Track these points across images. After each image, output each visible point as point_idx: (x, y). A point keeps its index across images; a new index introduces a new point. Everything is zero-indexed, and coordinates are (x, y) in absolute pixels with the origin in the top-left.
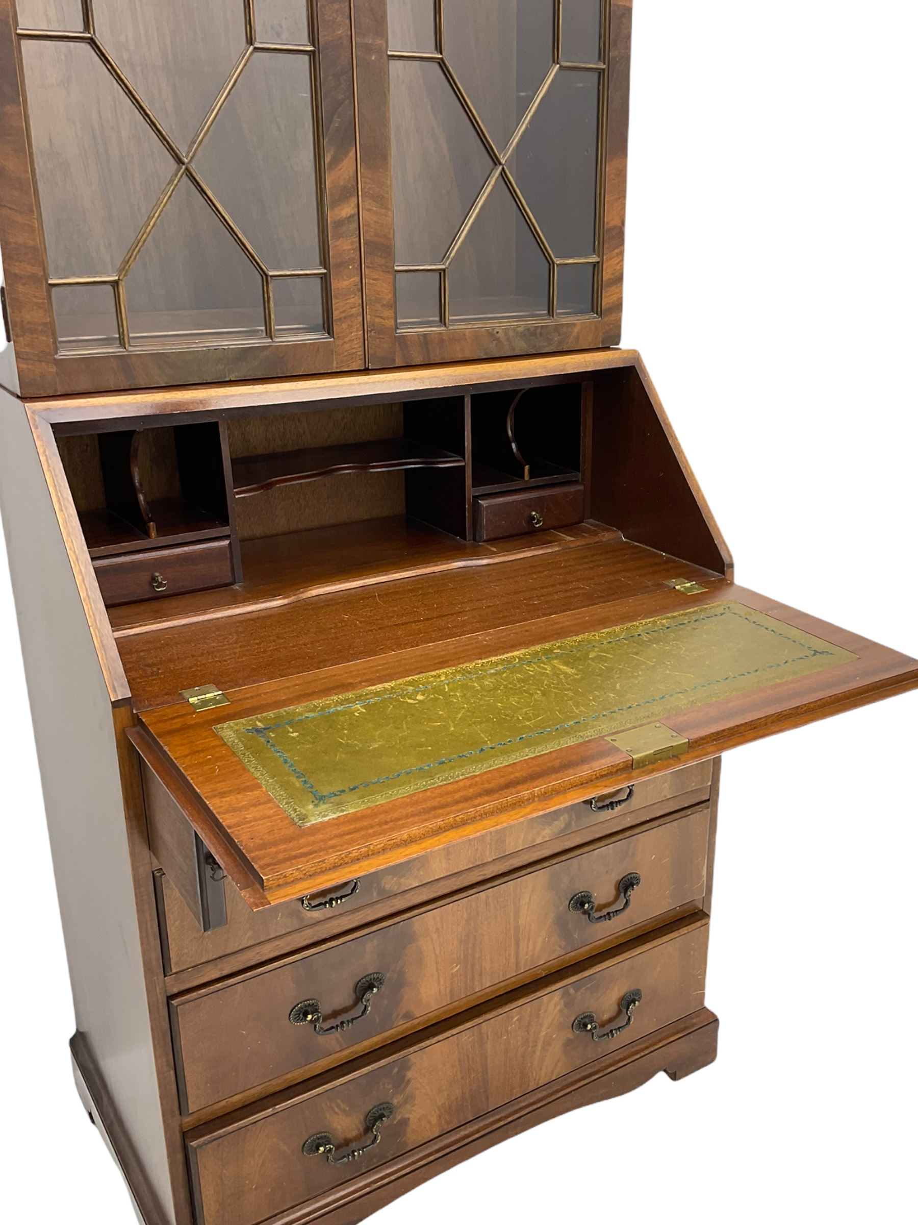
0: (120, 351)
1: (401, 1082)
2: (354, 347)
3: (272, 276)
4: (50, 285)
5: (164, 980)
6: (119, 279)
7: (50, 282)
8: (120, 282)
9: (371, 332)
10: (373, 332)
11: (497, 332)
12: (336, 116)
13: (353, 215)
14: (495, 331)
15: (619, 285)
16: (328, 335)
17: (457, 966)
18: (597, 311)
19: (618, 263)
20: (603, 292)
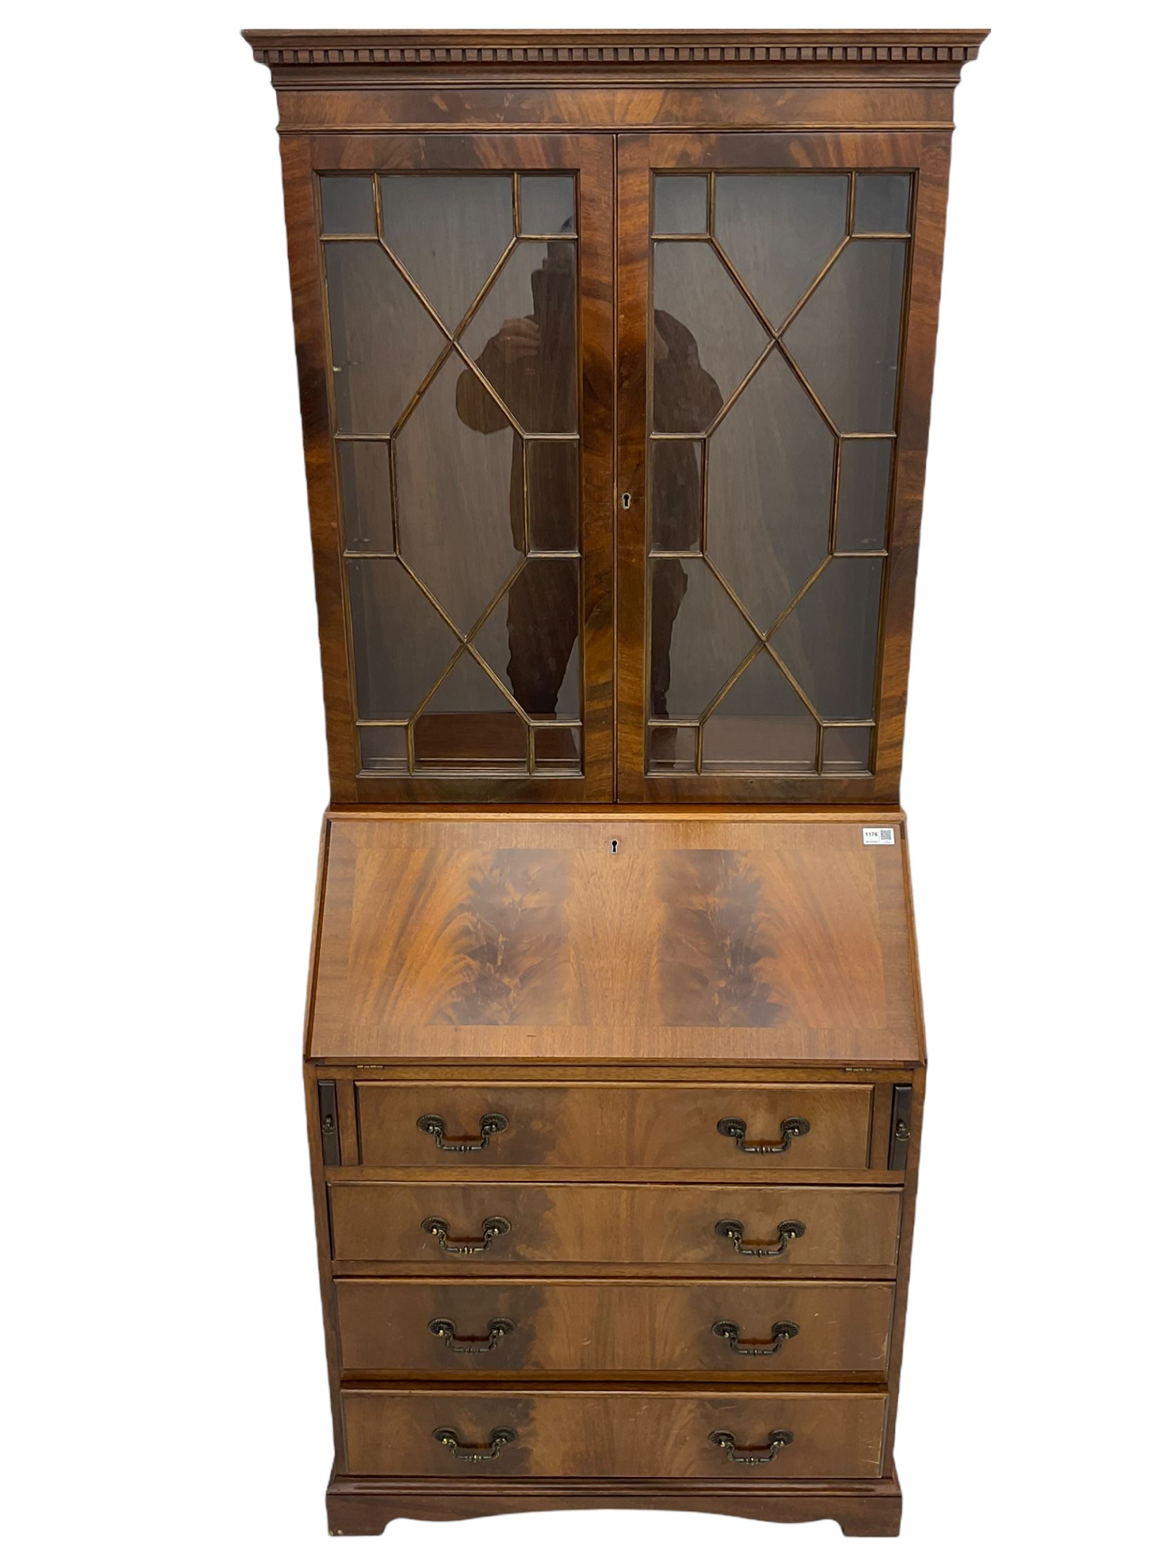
0: (406, 775)
1: (525, 1416)
2: (603, 785)
3: (533, 727)
4: (357, 726)
6: (409, 724)
7: (358, 724)
8: (410, 727)
9: (620, 773)
10: (622, 774)
11: (752, 782)
12: (596, 606)
14: (749, 781)
15: (897, 749)
16: (581, 773)
17: (588, 1340)
18: (873, 772)
19: (896, 730)
20: (878, 754)
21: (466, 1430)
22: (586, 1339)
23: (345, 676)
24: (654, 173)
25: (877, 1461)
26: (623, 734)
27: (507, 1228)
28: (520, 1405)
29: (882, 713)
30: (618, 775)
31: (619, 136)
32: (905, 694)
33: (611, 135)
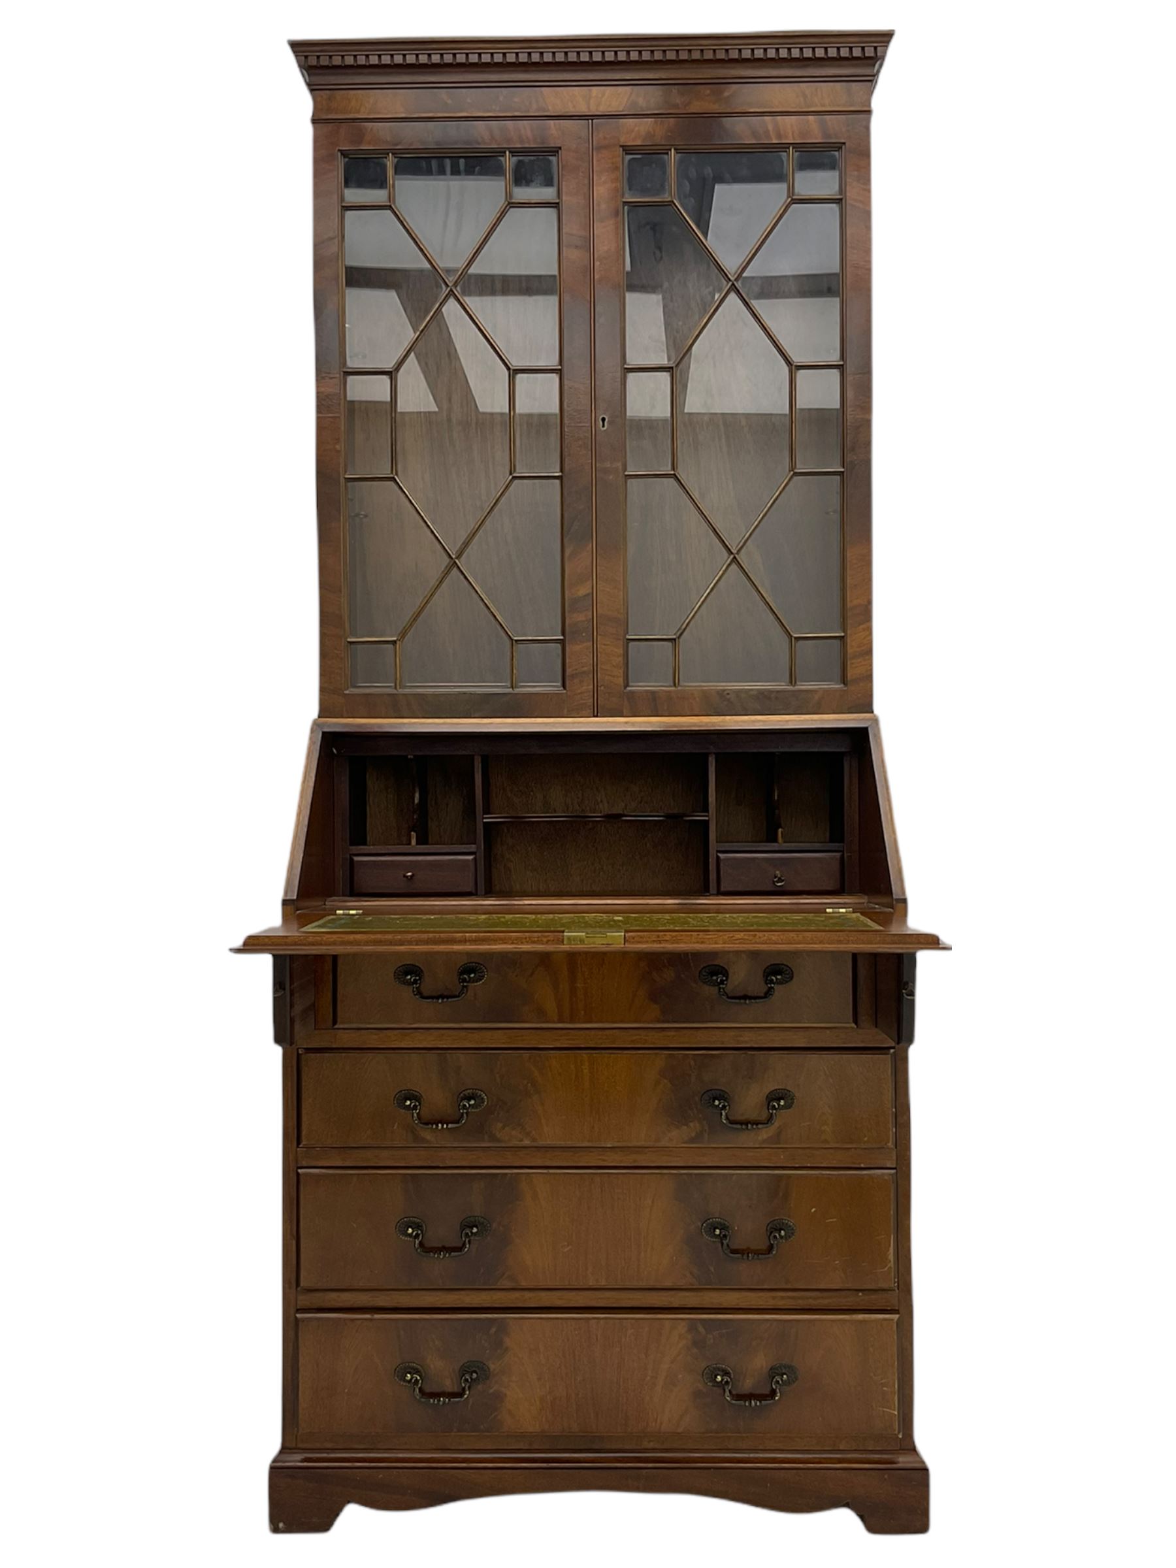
0: (394, 691)
1: (498, 1346)
2: (583, 698)
3: (516, 641)
4: (349, 642)
5: (296, 1150)
6: (397, 640)
7: (349, 640)
8: (398, 642)
9: (600, 687)
10: (603, 687)
11: (728, 694)
12: (576, 521)
13: (588, 594)
14: (726, 692)
15: (867, 657)
16: (562, 688)
17: (568, 1246)
18: (844, 681)
19: (864, 638)
20: (849, 663)
21: (432, 1366)
22: (566, 1244)
23: (341, 589)
24: (623, 150)
25: (894, 1410)
26: (603, 647)
27: (483, 1103)
28: (493, 1330)
29: (849, 621)
31: (594, 121)
32: (869, 603)
33: (587, 121)
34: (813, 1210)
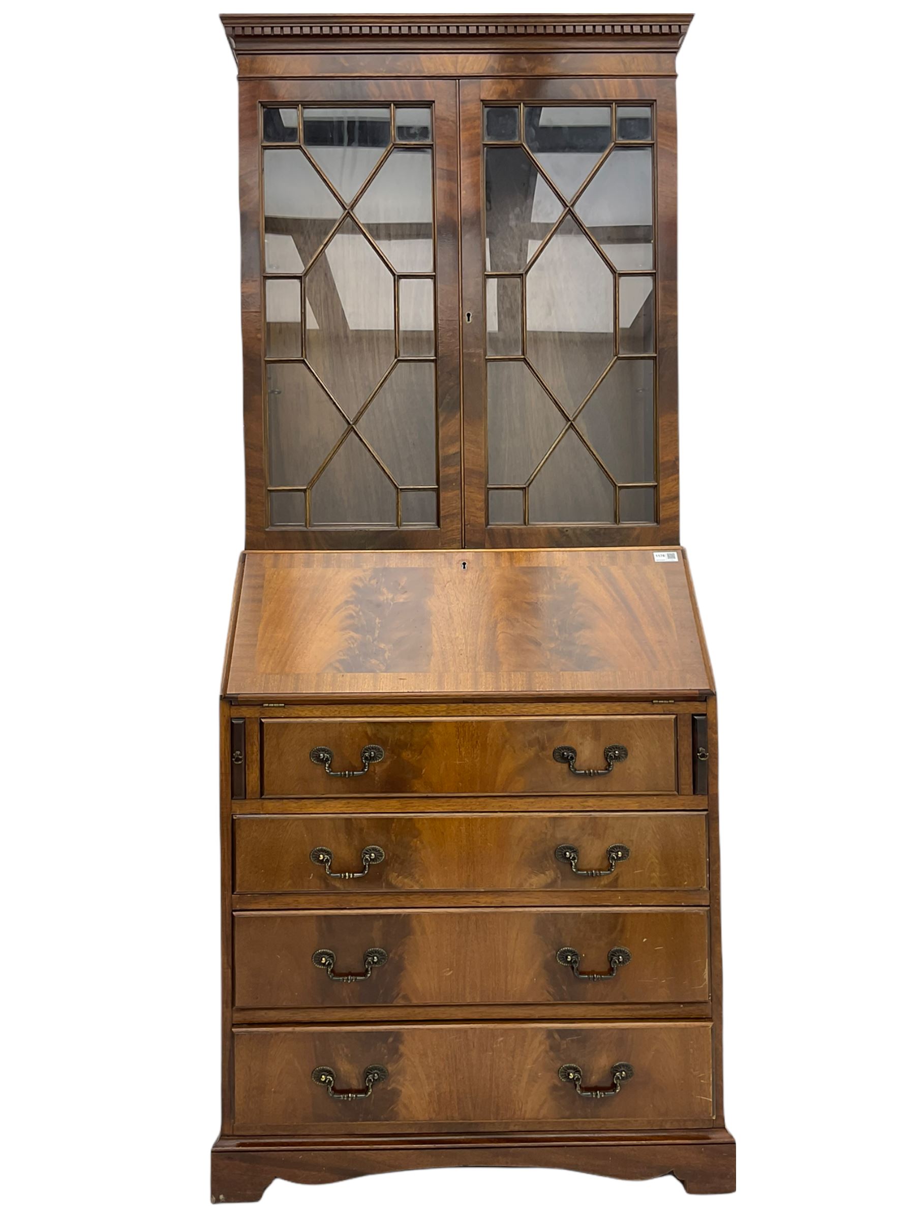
0: (304, 529)
1: (395, 1052)
2: (454, 534)
3: (401, 489)
4: (269, 490)
5: (231, 896)
6: (307, 488)
7: (269, 488)
8: (307, 490)
9: (467, 525)
10: (469, 525)
11: (567, 531)
12: (448, 395)
13: (457, 453)
14: (565, 530)
15: (675, 502)
16: (437, 527)
17: (450, 971)
18: (657, 521)
19: (673, 486)
20: (661, 506)
21: (342, 1069)
22: (448, 969)
23: (262, 449)
24: (483, 104)
25: (710, 1098)
26: (469, 493)
27: (382, 856)
28: (391, 1040)
29: (661, 474)
30: (466, 526)
31: (460, 81)
32: (677, 459)
33: (454, 81)
34: (645, 940)
